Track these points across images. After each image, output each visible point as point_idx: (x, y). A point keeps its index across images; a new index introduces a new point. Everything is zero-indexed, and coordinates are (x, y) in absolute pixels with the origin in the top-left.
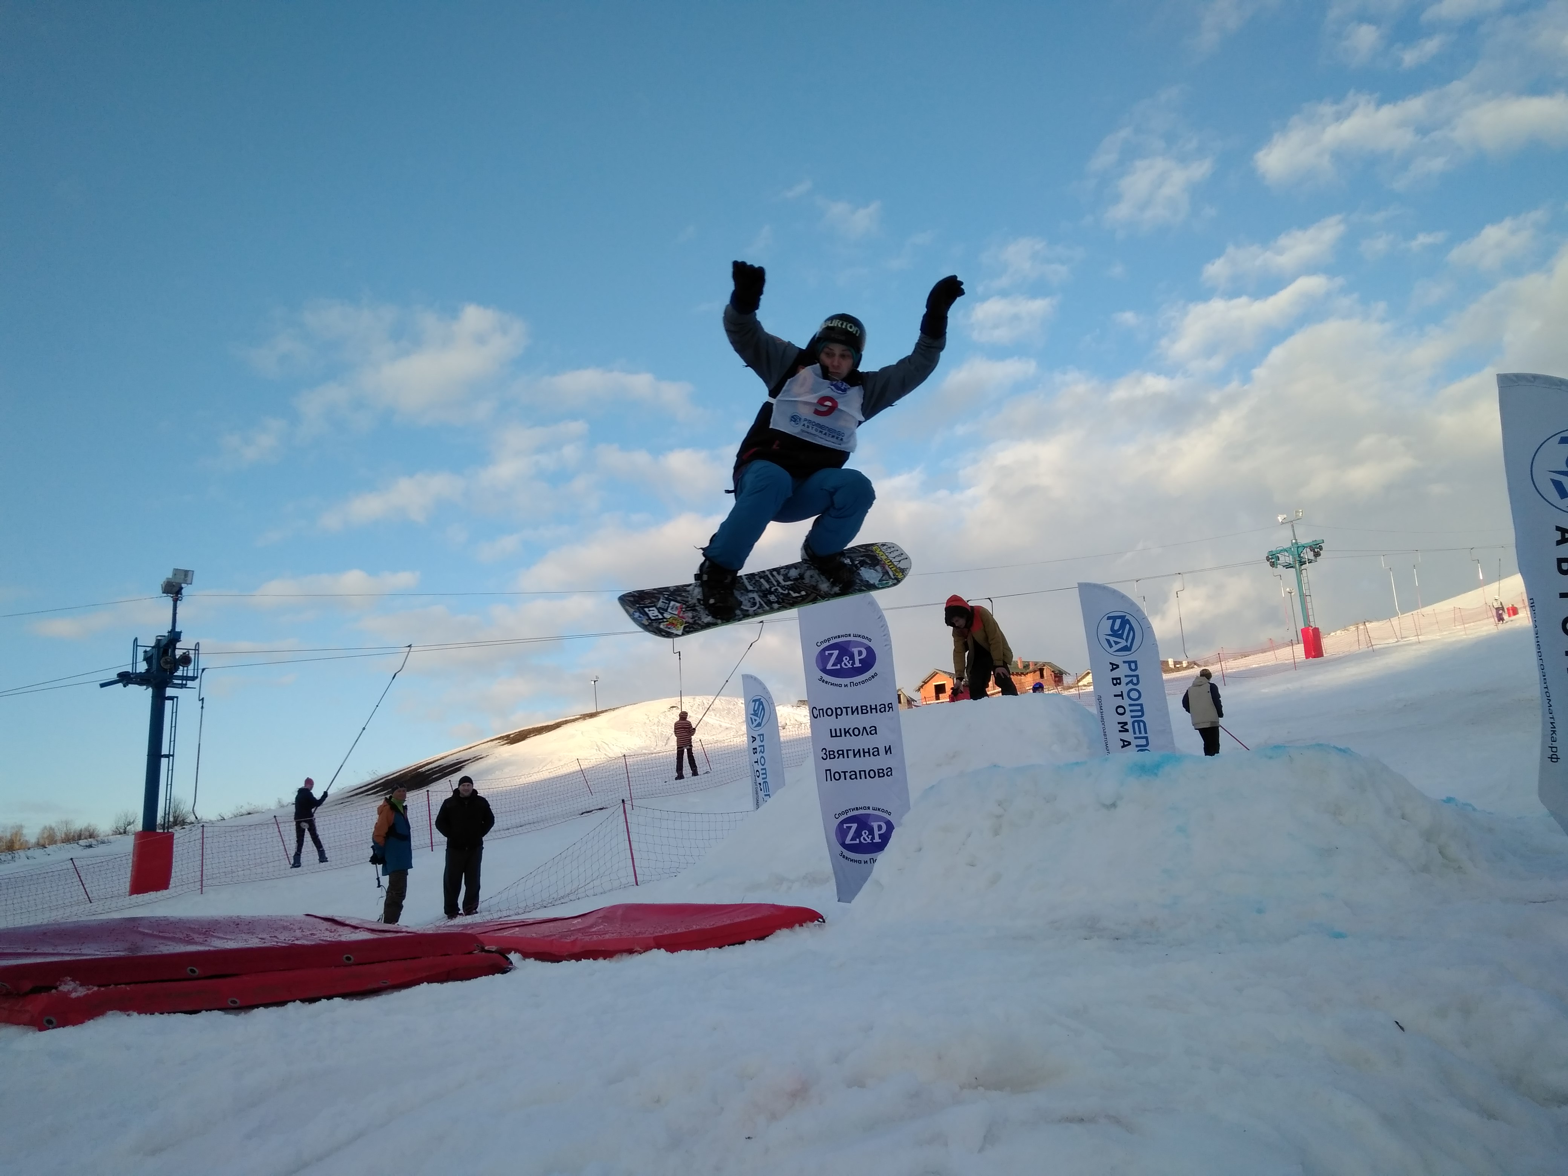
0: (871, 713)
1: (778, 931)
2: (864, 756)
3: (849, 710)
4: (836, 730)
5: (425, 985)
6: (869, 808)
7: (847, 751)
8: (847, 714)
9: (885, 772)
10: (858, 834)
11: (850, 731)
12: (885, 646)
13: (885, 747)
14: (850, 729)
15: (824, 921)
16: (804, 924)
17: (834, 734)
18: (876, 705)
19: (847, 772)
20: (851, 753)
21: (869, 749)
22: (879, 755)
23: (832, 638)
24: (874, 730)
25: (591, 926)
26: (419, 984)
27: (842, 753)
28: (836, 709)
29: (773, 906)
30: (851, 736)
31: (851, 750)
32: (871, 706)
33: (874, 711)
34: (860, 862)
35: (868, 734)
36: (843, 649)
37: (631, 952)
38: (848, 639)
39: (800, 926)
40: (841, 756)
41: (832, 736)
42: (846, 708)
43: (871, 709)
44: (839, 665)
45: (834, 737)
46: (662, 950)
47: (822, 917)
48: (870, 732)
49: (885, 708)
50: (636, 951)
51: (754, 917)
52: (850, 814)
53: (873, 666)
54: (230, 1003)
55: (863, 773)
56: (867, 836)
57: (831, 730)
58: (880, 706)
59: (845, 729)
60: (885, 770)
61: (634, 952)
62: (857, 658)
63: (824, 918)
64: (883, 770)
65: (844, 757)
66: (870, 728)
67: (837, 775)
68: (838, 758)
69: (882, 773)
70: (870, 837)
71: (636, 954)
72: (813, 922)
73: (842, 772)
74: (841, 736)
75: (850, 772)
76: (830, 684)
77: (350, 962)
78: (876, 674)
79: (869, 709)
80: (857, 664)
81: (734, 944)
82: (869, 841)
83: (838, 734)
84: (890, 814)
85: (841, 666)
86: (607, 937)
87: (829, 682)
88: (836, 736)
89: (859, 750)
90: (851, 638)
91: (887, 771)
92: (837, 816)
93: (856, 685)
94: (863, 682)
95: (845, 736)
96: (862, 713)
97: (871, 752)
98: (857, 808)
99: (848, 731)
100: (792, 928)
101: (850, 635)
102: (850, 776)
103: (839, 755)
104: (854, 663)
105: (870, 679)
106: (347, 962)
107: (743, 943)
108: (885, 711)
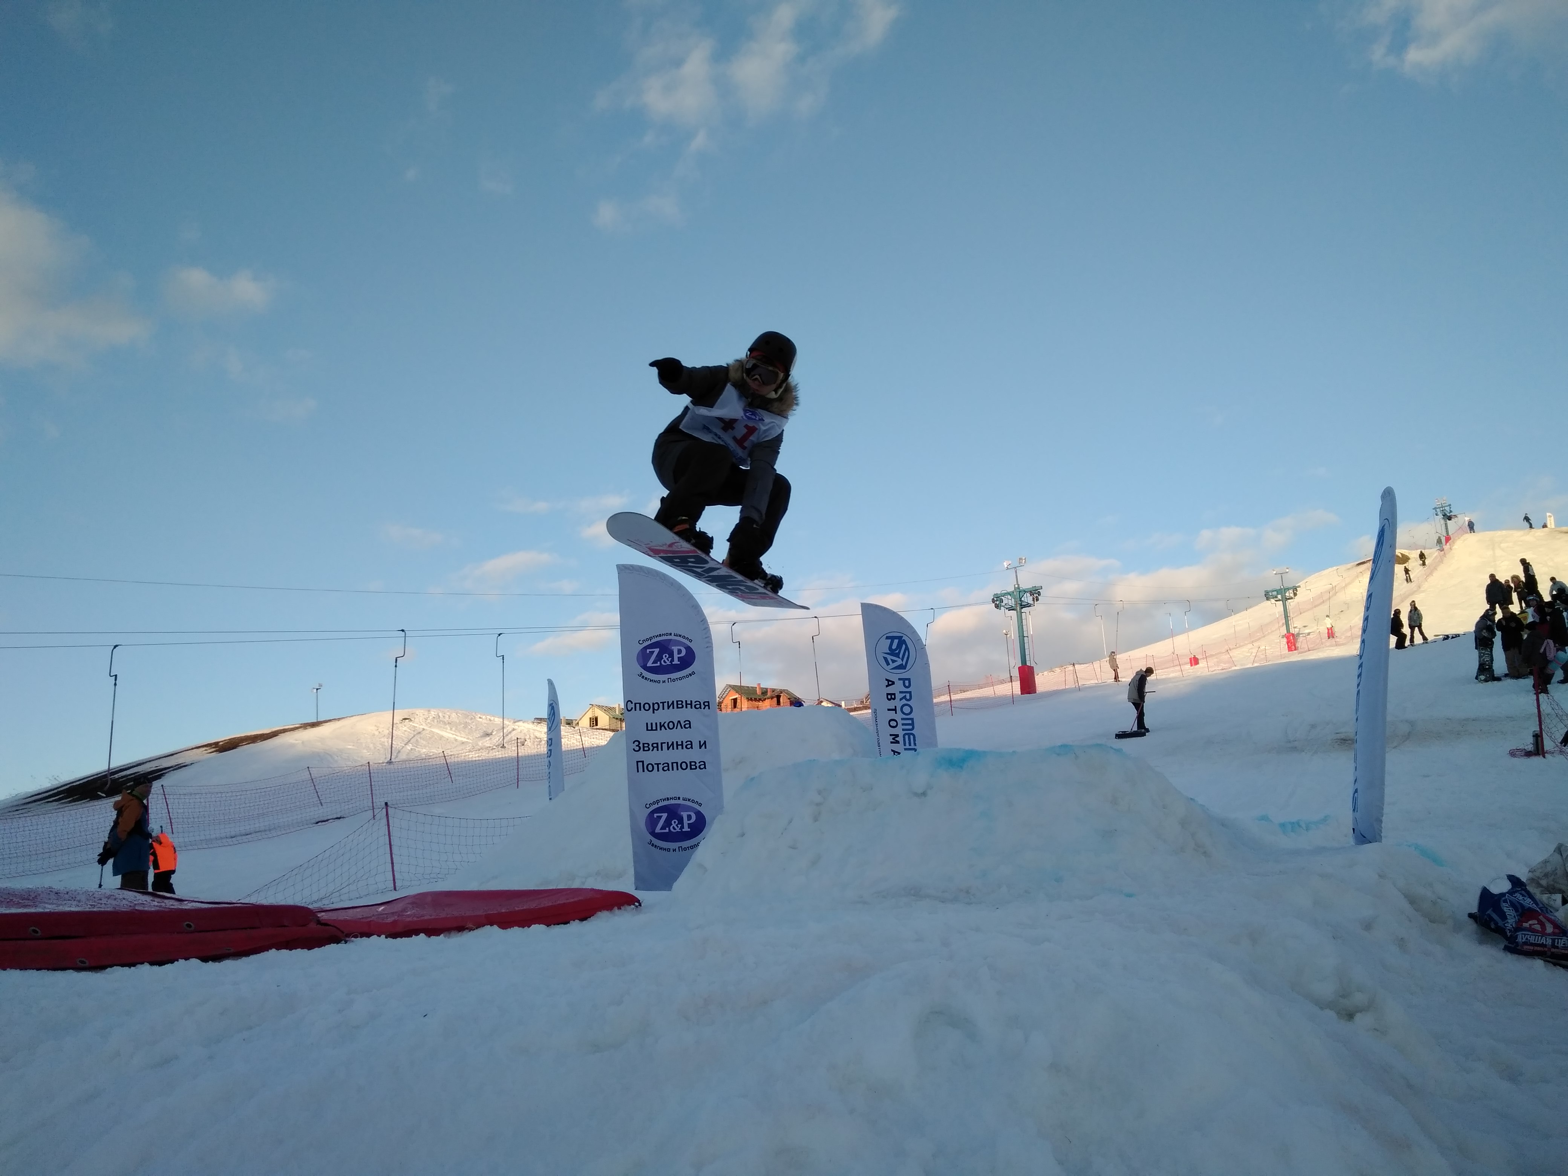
0: (686, 707)
1: (599, 914)
2: (677, 749)
3: (666, 705)
4: (652, 724)
5: (273, 952)
6: (679, 798)
7: (662, 743)
8: (663, 709)
9: (698, 765)
10: (668, 823)
11: (665, 725)
12: (707, 647)
13: (700, 742)
14: (665, 722)
15: (640, 905)
16: (622, 907)
17: (650, 728)
18: (691, 701)
19: (660, 764)
20: (665, 746)
21: (682, 742)
22: (692, 748)
23: (654, 636)
24: (688, 725)
25: (404, 910)
26: (268, 951)
27: (656, 746)
28: (653, 704)
29: (592, 890)
30: (666, 729)
31: (665, 743)
32: (686, 701)
33: (689, 706)
34: (668, 850)
35: (682, 728)
36: (664, 647)
37: (460, 928)
38: (669, 637)
39: (618, 909)
40: (655, 749)
41: (647, 730)
42: (663, 703)
43: (687, 704)
44: (659, 662)
45: (650, 730)
46: (495, 927)
47: (638, 901)
48: (685, 725)
49: (700, 704)
50: (467, 929)
51: (576, 899)
52: (661, 804)
53: (691, 665)
54: (78, 962)
55: (675, 765)
56: (677, 825)
57: (647, 724)
58: (695, 702)
59: (660, 723)
60: (697, 763)
61: (464, 930)
62: (676, 656)
63: (641, 902)
64: (696, 763)
65: (658, 750)
66: (685, 722)
67: (650, 766)
68: (652, 750)
69: (695, 765)
70: (679, 826)
71: (468, 931)
72: (630, 905)
73: (655, 764)
74: (656, 730)
75: (663, 764)
76: (649, 680)
77: (192, 929)
78: (693, 673)
79: (684, 704)
80: (676, 662)
81: (559, 925)
82: (678, 830)
83: (654, 728)
84: (700, 805)
85: (661, 663)
86: (426, 918)
87: (649, 679)
88: (652, 730)
89: (673, 742)
90: (672, 637)
91: (699, 764)
92: (648, 806)
93: (674, 680)
94: (680, 679)
95: (661, 730)
96: (678, 708)
97: (685, 744)
98: (668, 798)
99: (663, 725)
100: (611, 911)
101: (671, 634)
102: (663, 769)
103: (654, 747)
104: (672, 660)
105: (687, 676)
106: (188, 929)
107: (566, 923)
108: (700, 707)
